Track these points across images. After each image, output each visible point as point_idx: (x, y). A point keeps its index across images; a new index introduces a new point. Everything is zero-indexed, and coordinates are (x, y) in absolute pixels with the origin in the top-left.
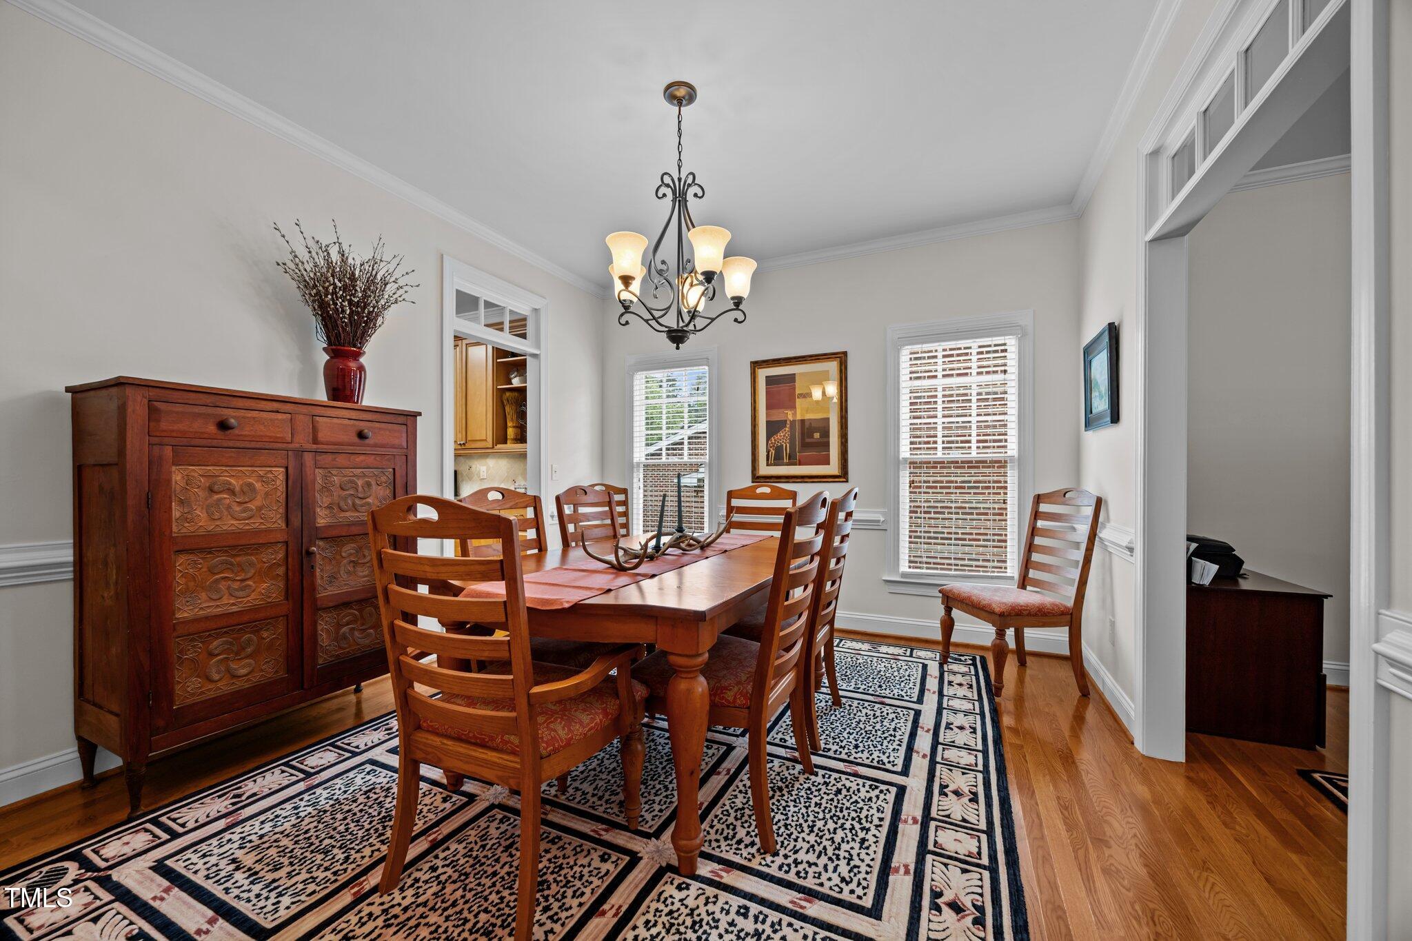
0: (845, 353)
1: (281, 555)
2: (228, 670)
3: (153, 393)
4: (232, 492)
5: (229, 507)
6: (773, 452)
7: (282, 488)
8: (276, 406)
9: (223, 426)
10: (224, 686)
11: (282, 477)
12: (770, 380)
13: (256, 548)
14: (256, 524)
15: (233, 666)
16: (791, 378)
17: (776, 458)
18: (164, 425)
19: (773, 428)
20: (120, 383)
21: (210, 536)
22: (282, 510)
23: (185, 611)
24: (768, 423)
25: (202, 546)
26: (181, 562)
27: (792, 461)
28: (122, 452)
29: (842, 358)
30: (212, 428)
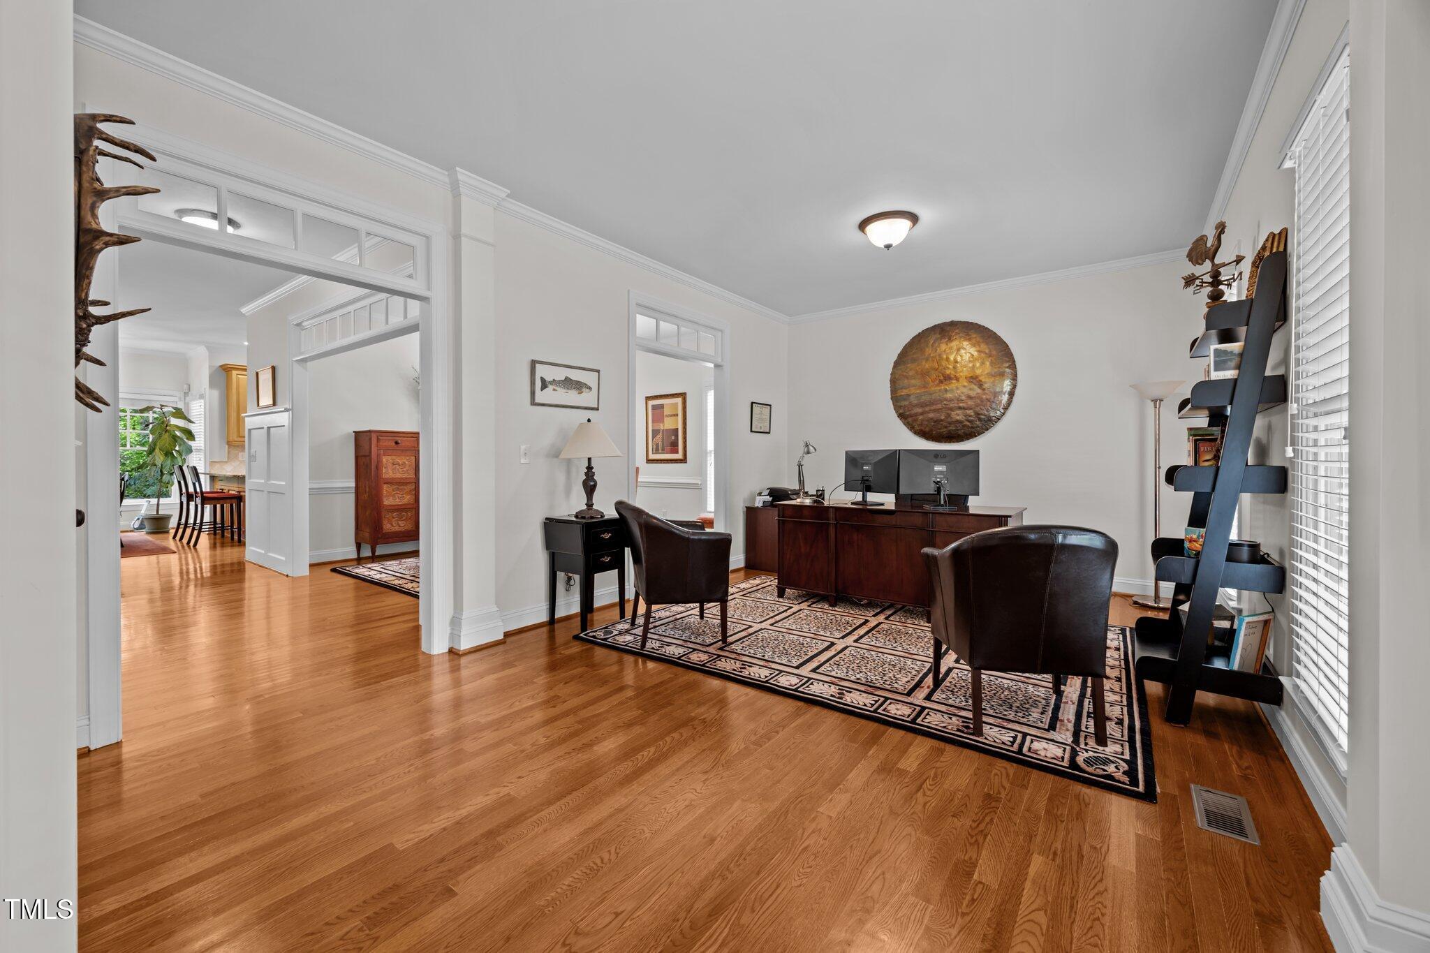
0: (685, 394)
1: (414, 487)
2: (398, 524)
3: (378, 434)
4: (399, 464)
5: (398, 470)
6: (655, 447)
7: (414, 464)
8: (413, 435)
9: (397, 443)
10: (397, 529)
11: (414, 460)
12: (654, 407)
13: (407, 484)
14: (406, 476)
15: (400, 522)
16: (662, 406)
17: (656, 451)
18: (381, 443)
19: (655, 433)
20: (370, 432)
21: (393, 479)
22: (414, 471)
23: (387, 501)
24: (653, 430)
25: (390, 482)
26: (385, 486)
27: (664, 451)
28: (370, 452)
29: (683, 396)
30: (394, 444)
